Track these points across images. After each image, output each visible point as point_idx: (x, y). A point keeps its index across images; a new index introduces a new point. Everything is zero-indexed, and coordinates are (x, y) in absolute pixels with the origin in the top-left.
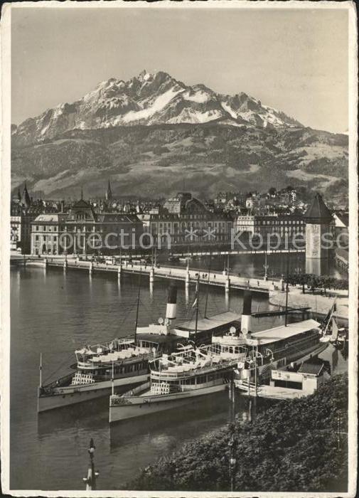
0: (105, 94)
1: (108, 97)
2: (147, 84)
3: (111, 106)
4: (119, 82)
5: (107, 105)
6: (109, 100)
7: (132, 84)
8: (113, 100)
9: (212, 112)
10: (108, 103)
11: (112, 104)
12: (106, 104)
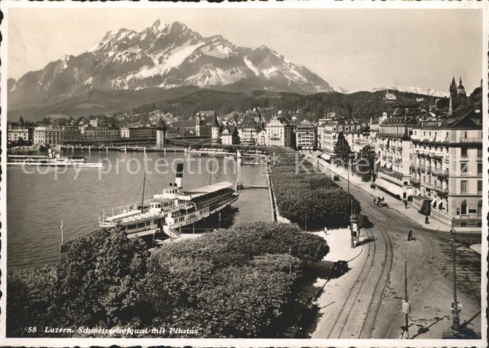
0: (116, 46)
1: (119, 49)
2: (162, 35)
3: (124, 60)
4: (131, 33)
5: (119, 59)
6: (120, 54)
7: (145, 35)
8: (125, 54)
9: (234, 69)
10: (120, 56)
11: (124, 57)
12: (117, 58)
